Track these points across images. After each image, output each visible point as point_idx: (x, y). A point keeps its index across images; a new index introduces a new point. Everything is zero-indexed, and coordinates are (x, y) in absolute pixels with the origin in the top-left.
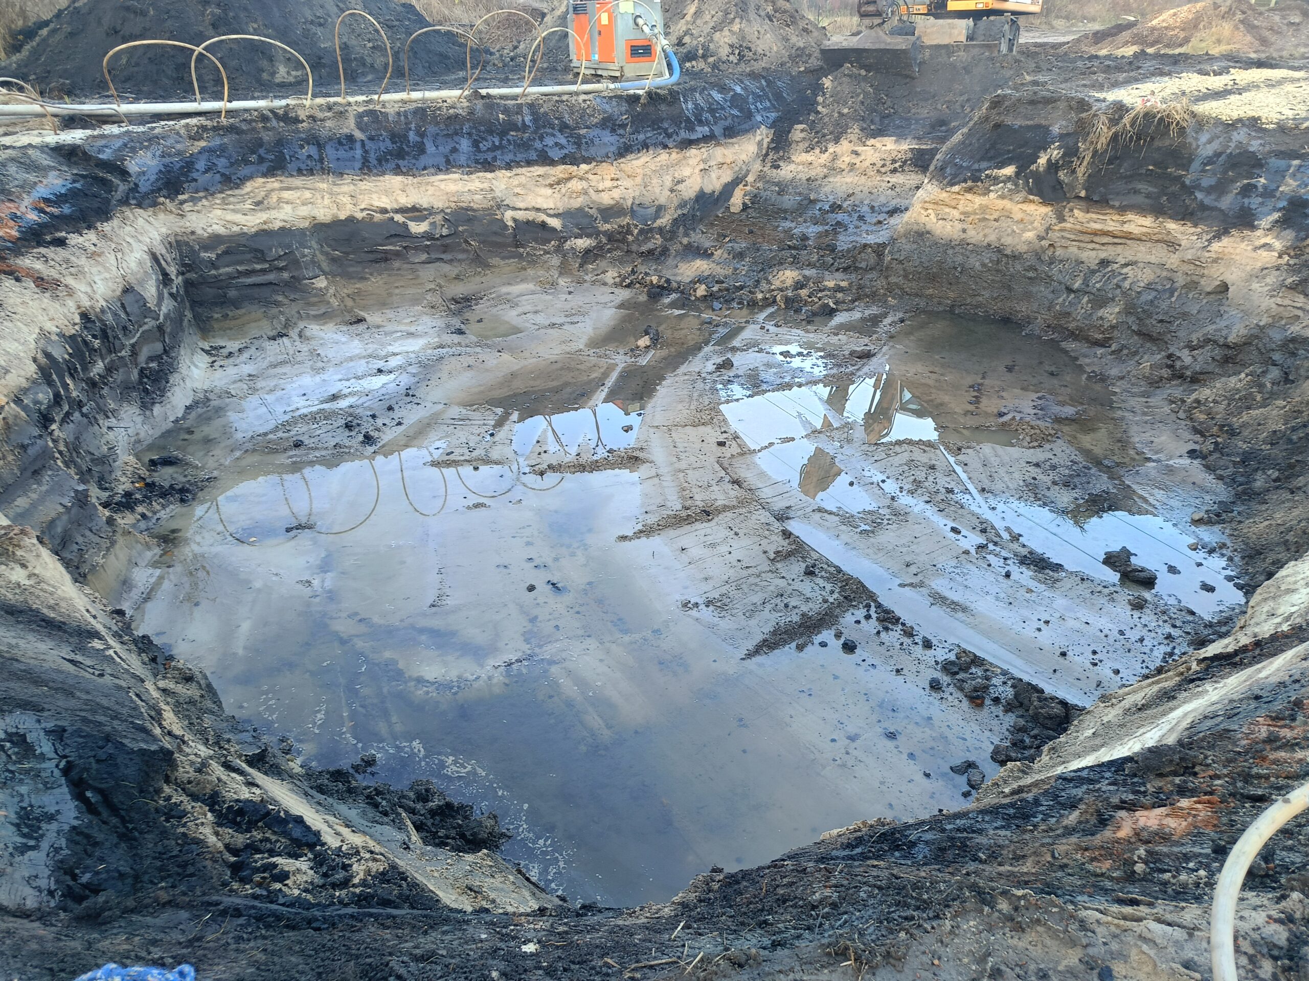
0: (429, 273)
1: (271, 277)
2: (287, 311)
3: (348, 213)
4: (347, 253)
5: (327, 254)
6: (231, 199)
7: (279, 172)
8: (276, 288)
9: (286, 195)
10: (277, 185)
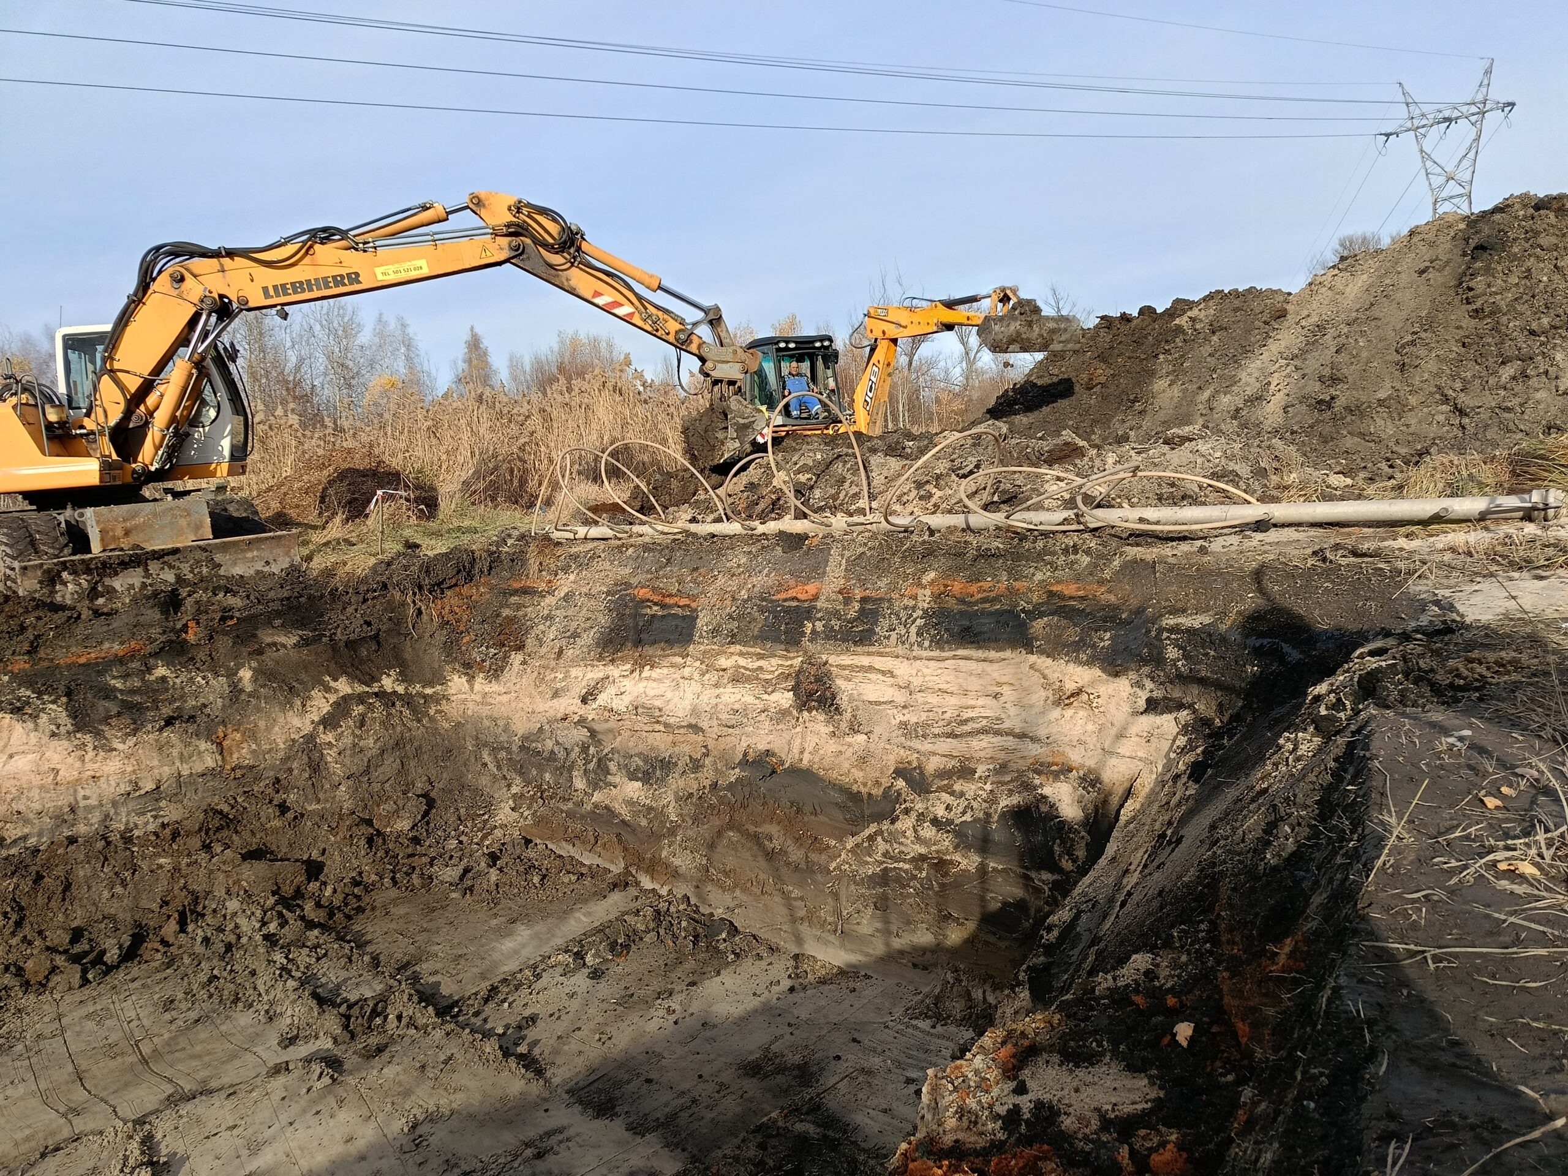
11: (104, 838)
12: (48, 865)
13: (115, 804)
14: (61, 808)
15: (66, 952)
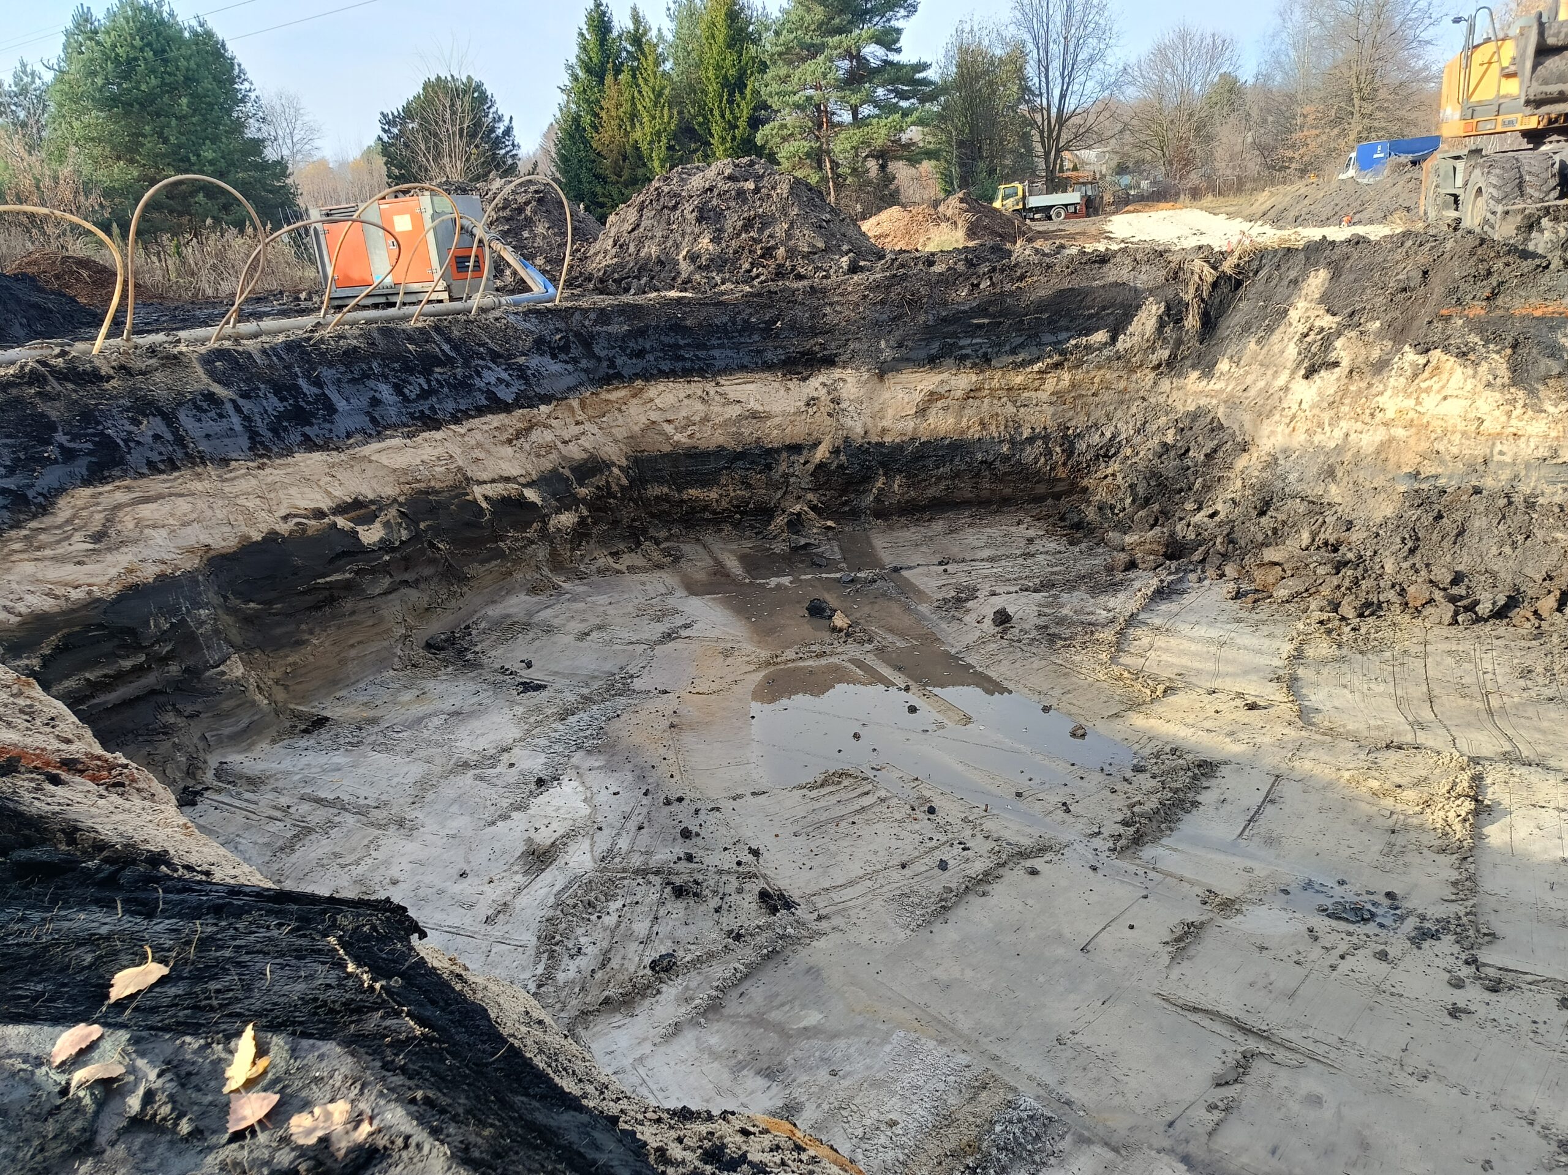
0: (393, 609)
1: (150, 680)
2: (185, 740)
3: (265, 528)
4: (270, 603)
5: (233, 611)
6: (42, 537)
7: (116, 472)
8: (161, 699)
9: (147, 511)
10: (121, 497)
11: (1507, 496)
12: (1449, 508)
13: (1527, 466)
14: (1476, 457)
15: (1445, 589)
